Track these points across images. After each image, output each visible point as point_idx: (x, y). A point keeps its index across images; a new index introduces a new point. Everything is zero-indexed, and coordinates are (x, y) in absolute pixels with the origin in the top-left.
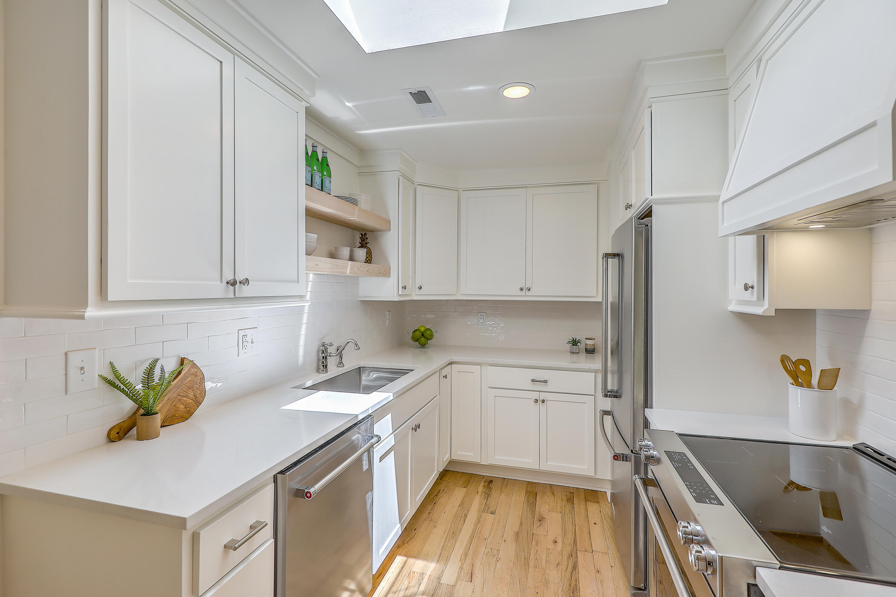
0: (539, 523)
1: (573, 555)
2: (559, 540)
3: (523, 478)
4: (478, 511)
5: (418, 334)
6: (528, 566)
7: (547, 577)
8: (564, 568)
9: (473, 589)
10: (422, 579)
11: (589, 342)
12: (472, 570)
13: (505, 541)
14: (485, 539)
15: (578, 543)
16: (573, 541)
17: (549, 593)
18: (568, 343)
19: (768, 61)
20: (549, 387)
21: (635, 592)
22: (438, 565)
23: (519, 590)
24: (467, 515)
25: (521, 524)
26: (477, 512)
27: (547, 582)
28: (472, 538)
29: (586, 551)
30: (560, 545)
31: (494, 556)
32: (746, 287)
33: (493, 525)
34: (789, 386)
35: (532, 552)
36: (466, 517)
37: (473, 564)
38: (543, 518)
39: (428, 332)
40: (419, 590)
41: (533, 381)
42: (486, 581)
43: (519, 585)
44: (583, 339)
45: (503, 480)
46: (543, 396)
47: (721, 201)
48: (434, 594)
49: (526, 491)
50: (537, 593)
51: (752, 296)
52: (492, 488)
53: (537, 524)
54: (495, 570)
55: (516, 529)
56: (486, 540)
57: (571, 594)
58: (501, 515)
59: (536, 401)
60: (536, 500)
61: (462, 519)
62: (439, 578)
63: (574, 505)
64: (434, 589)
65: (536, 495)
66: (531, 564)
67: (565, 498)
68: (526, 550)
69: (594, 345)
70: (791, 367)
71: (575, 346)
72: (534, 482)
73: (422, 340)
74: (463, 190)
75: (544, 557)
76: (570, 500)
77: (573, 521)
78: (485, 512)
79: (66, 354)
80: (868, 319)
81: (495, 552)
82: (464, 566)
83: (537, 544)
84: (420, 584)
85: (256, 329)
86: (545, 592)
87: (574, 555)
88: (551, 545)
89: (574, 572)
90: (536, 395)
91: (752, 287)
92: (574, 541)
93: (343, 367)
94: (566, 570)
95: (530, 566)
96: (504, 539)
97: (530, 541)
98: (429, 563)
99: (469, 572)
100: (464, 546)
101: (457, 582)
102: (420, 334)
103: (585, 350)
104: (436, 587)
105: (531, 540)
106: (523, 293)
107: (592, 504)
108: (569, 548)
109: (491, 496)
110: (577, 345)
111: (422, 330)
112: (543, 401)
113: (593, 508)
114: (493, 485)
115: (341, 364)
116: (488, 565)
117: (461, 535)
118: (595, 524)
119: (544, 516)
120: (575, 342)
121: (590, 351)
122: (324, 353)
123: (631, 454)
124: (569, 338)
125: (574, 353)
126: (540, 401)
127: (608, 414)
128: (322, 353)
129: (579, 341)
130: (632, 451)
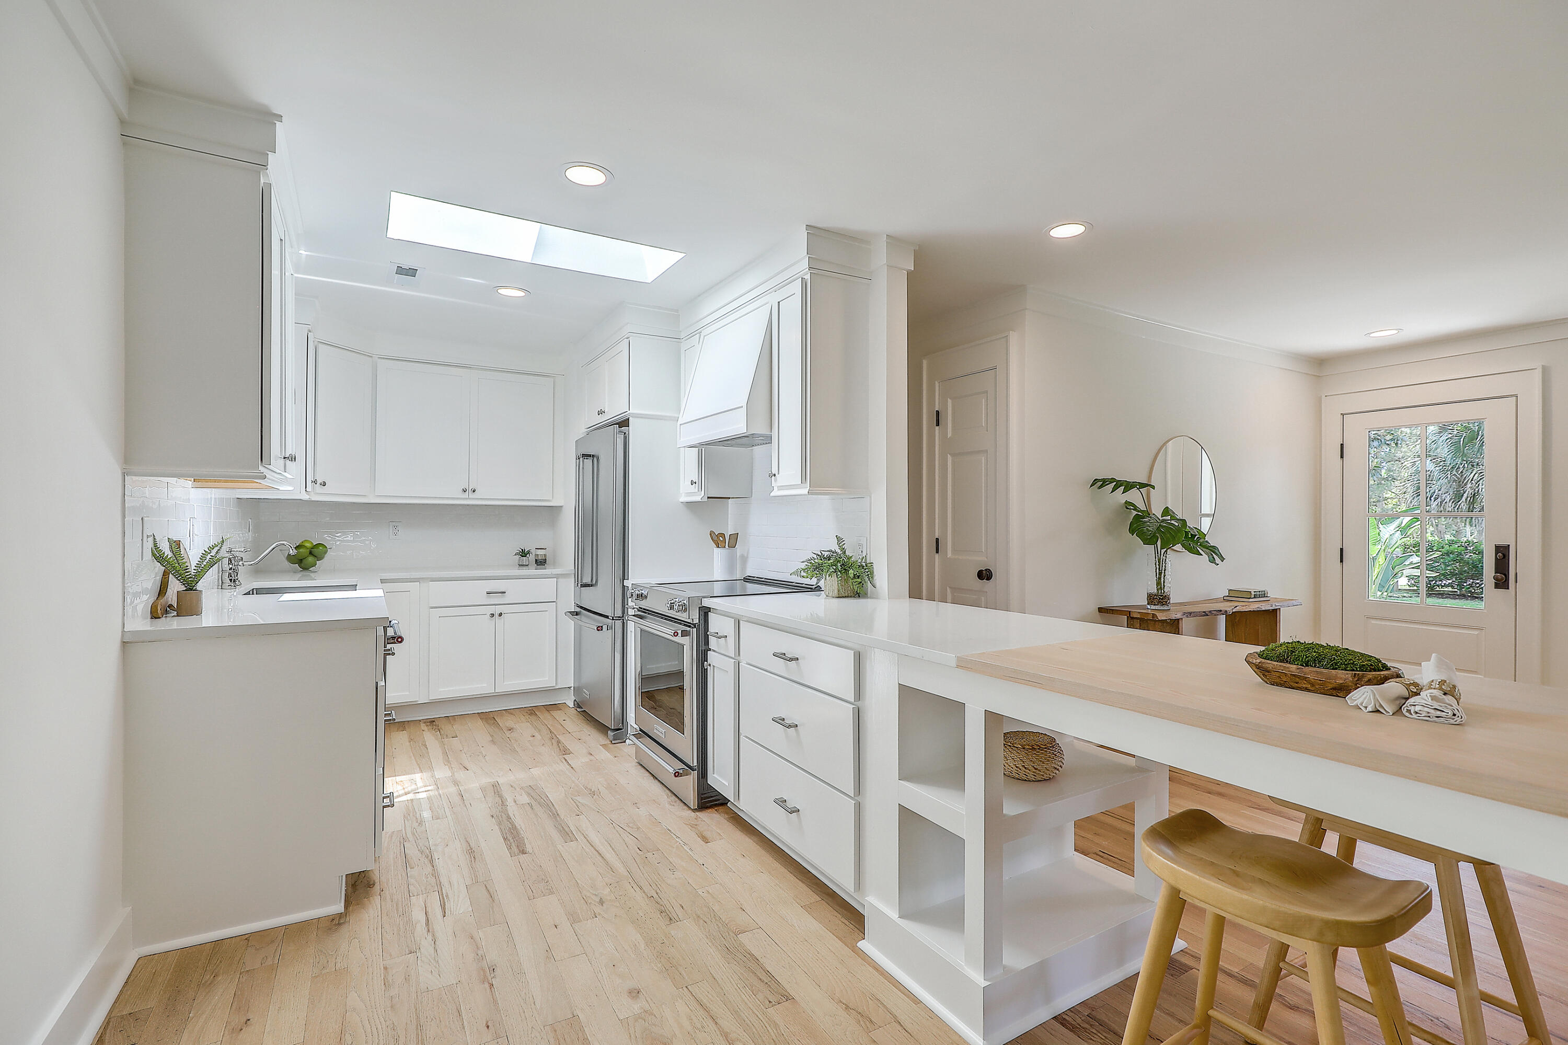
0: (510, 731)
1: (553, 737)
2: (536, 734)
3: (471, 710)
5: (303, 551)
7: (537, 751)
8: (550, 745)
9: (473, 772)
11: (540, 552)
12: (463, 765)
13: (483, 747)
14: (461, 751)
15: (554, 731)
16: (549, 732)
17: (545, 756)
18: (515, 555)
19: (704, 336)
20: (507, 599)
21: (614, 733)
27: (540, 753)
28: (445, 753)
29: (564, 734)
30: (538, 736)
32: (692, 483)
33: (461, 742)
34: (714, 548)
35: (515, 745)
37: (461, 763)
39: (320, 549)
41: (489, 593)
42: (483, 766)
43: (515, 760)
44: (533, 551)
46: (498, 609)
47: (679, 423)
49: (481, 718)
50: (534, 759)
51: (694, 488)
53: (508, 732)
54: (486, 760)
55: (490, 739)
56: (463, 751)
57: (564, 753)
59: (492, 615)
60: (496, 721)
62: (433, 776)
63: (538, 716)
65: (494, 718)
67: (525, 714)
68: (508, 746)
69: (545, 555)
70: (715, 538)
71: (524, 558)
74: (378, 357)
75: (528, 744)
76: (532, 714)
78: (445, 738)
81: (478, 753)
82: (453, 766)
83: (516, 741)
84: (416, 784)
86: (541, 757)
88: (530, 738)
89: (559, 743)
90: (491, 609)
91: (696, 483)
92: (551, 732)
94: (552, 745)
95: (518, 751)
96: (481, 747)
97: (509, 741)
99: (461, 766)
100: (441, 758)
101: (453, 773)
102: (309, 551)
103: (536, 562)
104: (435, 781)
106: (466, 495)
107: (555, 711)
108: (547, 735)
110: (526, 557)
111: (310, 545)
112: (500, 615)
113: (556, 713)
116: (477, 760)
118: (564, 720)
119: (512, 727)
120: (524, 554)
121: (541, 562)
122: (231, 563)
123: (611, 621)
124: (517, 549)
125: (523, 565)
126: (497, 615)
127: (577, 614)
128: (229, 564)
129: (529, 552)
130: (613, 618)
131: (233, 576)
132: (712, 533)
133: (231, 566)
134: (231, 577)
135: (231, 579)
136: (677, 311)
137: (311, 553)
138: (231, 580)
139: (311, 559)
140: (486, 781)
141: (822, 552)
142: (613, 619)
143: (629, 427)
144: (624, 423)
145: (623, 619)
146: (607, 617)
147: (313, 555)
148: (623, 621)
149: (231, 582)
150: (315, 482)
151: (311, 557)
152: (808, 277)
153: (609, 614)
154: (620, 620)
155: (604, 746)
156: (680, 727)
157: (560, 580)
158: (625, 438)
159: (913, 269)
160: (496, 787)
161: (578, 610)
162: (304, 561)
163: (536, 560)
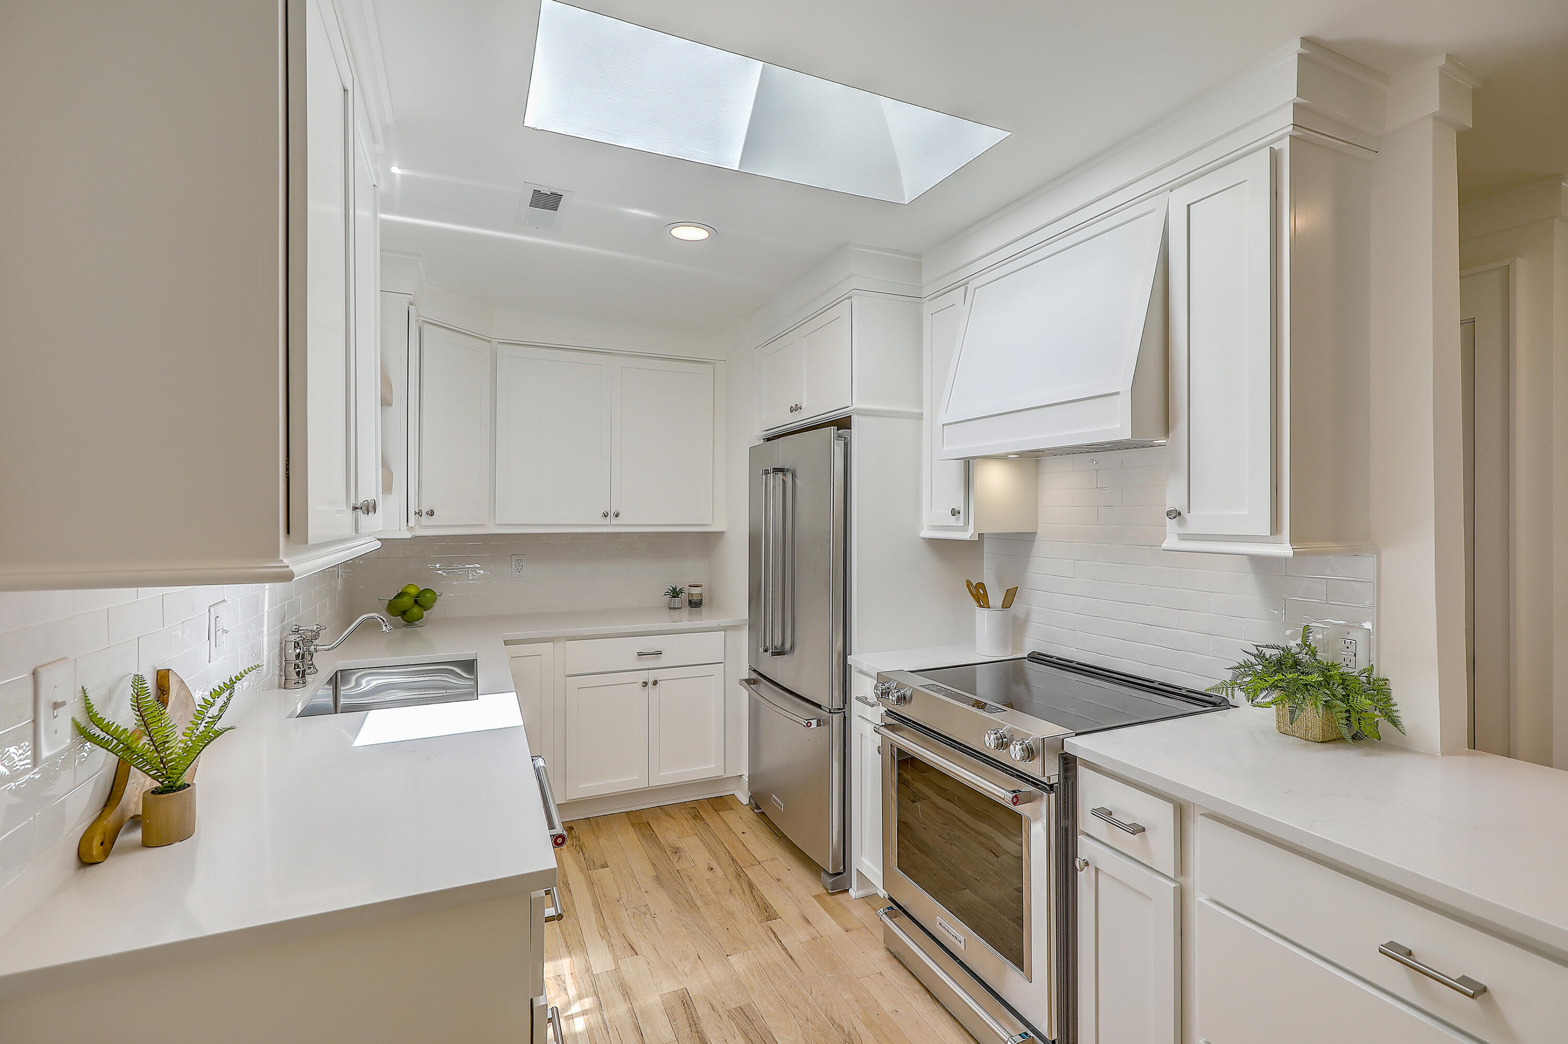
0: (676, 855)
1: (740, 875)
2: (714, 865)
3: (618, 809)
4: (580, 871)
5: (407, 601)
6: (697, 908)
7: (726, 908)
8: (741, 892)
9: (646, 960)
10: (564, 982)
11: (694, 591)
12: (628, 942)
13: (646, 892)
14: (618, 901)
15: (738, 860)
16: (731, 860)
17: (740, 923)
18: (665, 595)
19: (976, 289)
20: (663, 661)
21: (832, 880)
22: (573, 956)
23: (705, 936)
24: (567, 881)
25: (654, 865)
26: (580, 873)
27: (731, 914)
28: (597, 906)
29: (752, 865)
30: (719, 871)
31: (645, 914)
32: (952, 513)
33: (616, 880)
34: (976, 610)
35: (691, 891)
36: (568, 885)
37: (623, 935)
38: (678, 849)
39: (428, 595)
40: (571, 996)
41: (640, 654)
42: (657, 944)
43: (700, 931)
44: (687, 589)
45: (587, 821)
46: (651, 676)
48: (596, 990)
49: (633, 825)
50: (728, 929)
51: (958, 522)
52: (579, 836)
53: (674, 859)
54: (658, 928)
55: (653, 873)
56: (621, 901)
57: (766, 914)
58: (618, 864)
59: (645, 684)
60: (653, 831)
61: (563, 889)
62: (588, 970)
63: (705, 821)
64: (591, 986)
65: (649, 825)
66: (699, 903)
67: (688, 817)
68: (681, 891)
69: (701, 594)
70: (974, 592)
71: (676, 599)
72: (634, 810)
73: (415, 611)
74: (498, 342)
75: (709, 889)
76: (697, 817)
77: (717, 839)
78: (592, 869)
79: (33, 673)
80: (1034, 541)
81: (644, 909)
82: (614, 942)
83: (691, 880)
84: (565, 990)
85: (224, 604)
86: (736, 924)
87: (742, 874)
88: (709, 875)
89: (753, 890)
90: (644, 676)
91: (958, 512)
92: (733, 860)
93: (316, 673)
94: (744, 893)
95: (699, 906)
96: (644, 891)
97: (679, 880)
98: (559, 962)
99: (625, 945)
100: (593, 919)
101: (616, 963)
102: (412, 601)
103: (689, 603)
104: (592, 982)
105: (680, 878)
106: (607, 521)
107: (726, 812)
108: (731, 869)
109: (585, 847)
110: (678, 597)
111: (412, 594)
112: (655, 683)
113: (728, 816)
114: (576, 832)
115: (310, 668)
116: (645, 927)
117: (578, 910)
118: (743, 833)
119: (677, 846)
120: (675, 593)
121: (696, 604)
122: (298, 646)
123: (829, 714)
124: (667, 587)
125: (675, 608)
126: (650, 684)
127: (755, 682)
128: (295, 647)
129: (681, 591)
130: (830, 710)
131: (301, 666)
132: (969, 584)
133: (298, 651)
134: (298, 668)
135: (299, 671)
136: (919, 256)
137: (416, 602)
138: (298, 673)
139: (416, 610)
140: (669, 986)
141: (1260, 649)
142: (830, 712)
143: (851, 429)
144: (843, 423)
145: (844, 712)
146: (819, 706)
147: (419, 604)
148: (844, 714)
149: (298, 676)
150: (419, 513)
151: (416, 608)
152: (1285, 145)
153: (824, 703)
154: (840, 712)
155: (817, 897)
156: (1018, 958)
157: (728, 633)
158: (846, 445)
159: (1471, 127)
160: (686, 1001)
161: (754, 676)
162: (408, 613)
163: (690, 601)
